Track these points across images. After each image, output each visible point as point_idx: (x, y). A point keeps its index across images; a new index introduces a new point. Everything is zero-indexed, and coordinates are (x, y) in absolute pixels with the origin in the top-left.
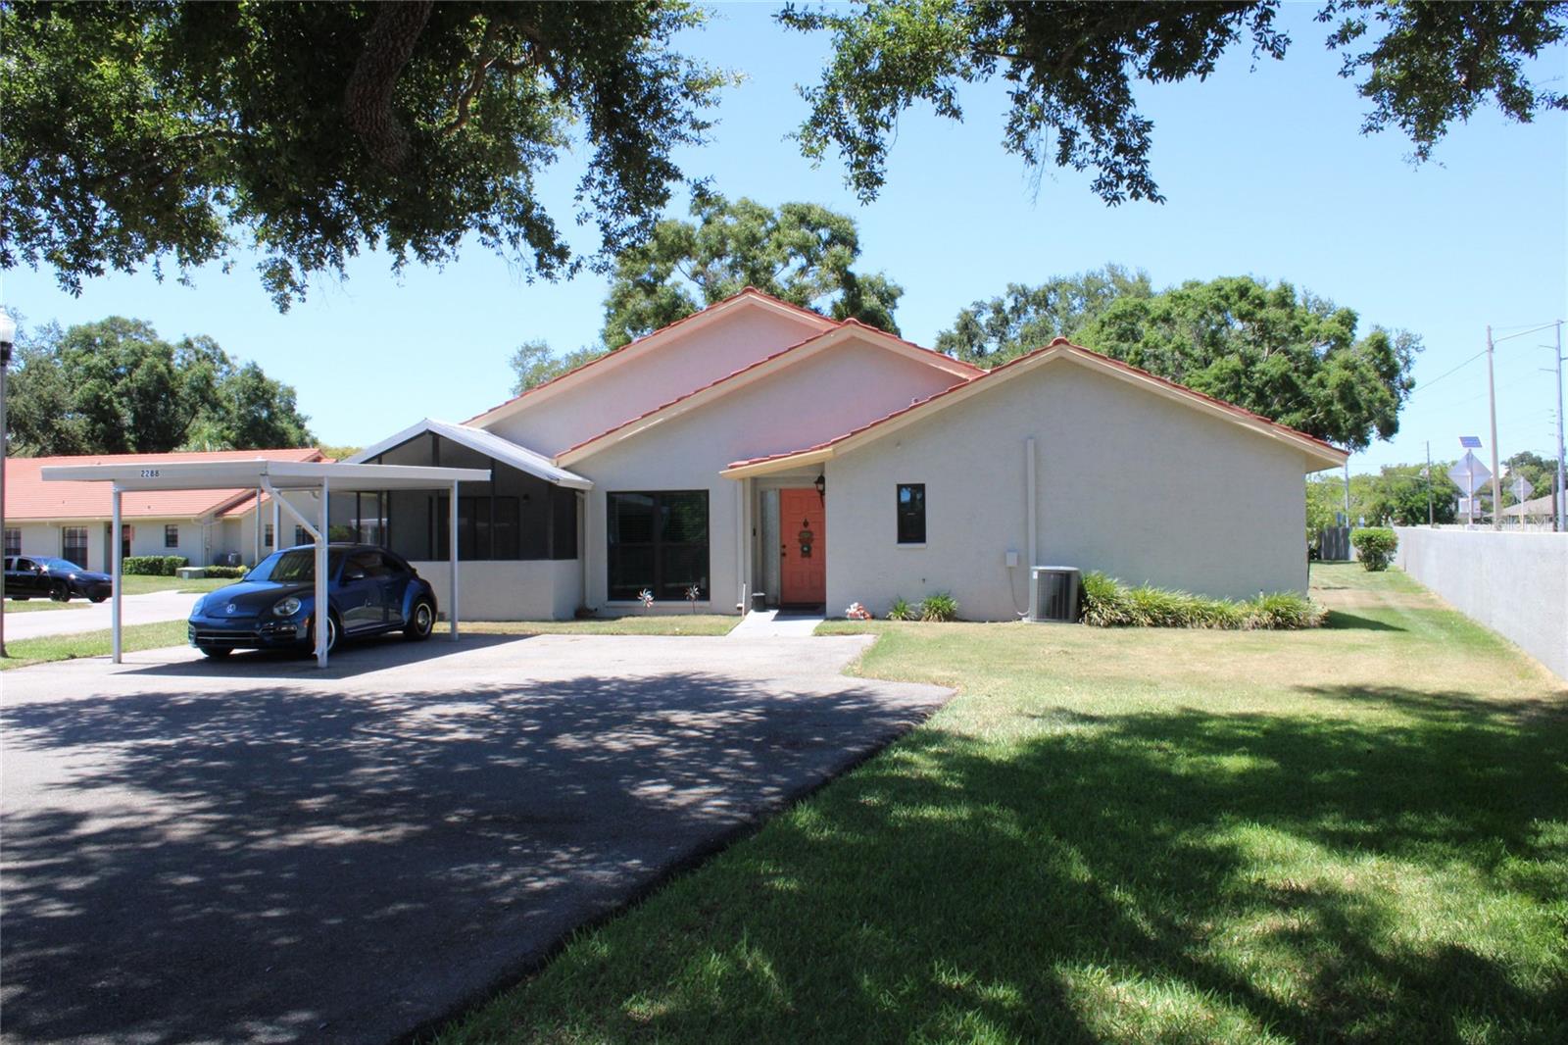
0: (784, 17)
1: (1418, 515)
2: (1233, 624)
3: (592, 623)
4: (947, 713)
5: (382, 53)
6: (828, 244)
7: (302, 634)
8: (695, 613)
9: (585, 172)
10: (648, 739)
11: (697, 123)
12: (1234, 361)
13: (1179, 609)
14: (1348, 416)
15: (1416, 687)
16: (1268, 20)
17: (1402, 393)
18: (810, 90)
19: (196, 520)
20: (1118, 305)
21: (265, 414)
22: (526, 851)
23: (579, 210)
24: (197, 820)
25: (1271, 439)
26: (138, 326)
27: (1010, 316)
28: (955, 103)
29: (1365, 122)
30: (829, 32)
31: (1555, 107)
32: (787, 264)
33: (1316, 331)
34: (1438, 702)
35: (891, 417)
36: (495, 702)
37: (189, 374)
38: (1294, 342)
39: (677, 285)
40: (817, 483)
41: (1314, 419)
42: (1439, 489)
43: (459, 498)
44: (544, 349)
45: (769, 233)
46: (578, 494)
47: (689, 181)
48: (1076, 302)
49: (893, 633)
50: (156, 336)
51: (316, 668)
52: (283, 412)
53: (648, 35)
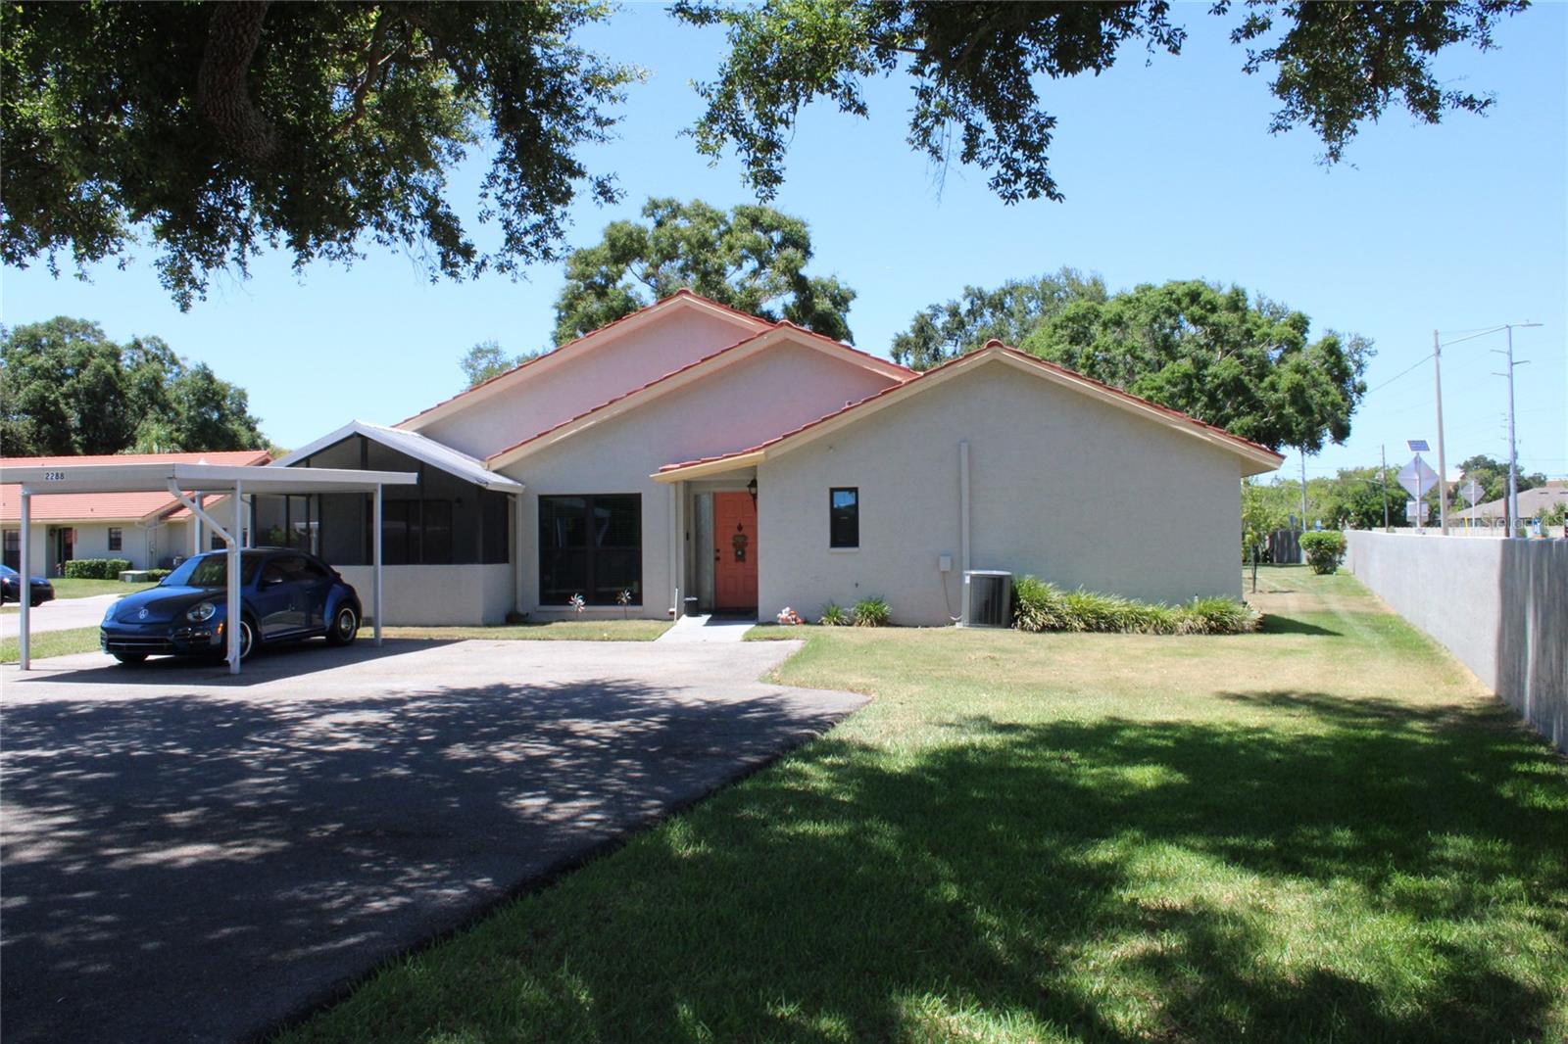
0: (678, 11)
1: (1374, 518)
2: (1169, 629)
3: (521, 628)
4: (852, 722)
5: (225, 41)
6: (780, 246)
7: (216, 640)
8: (627, 618)
9: (490, 169)
10: (541, 749)
11: (600, 118)
12: (1186, 365)
13: (1114, 614)
14: (1300, 420)
15: (1339, 694)
16: (1163, 13)
17: (1354, 397)
18: (706, 86)
19: (140, 523)
20: (1069, 309)
21: (215, 416)
22: (377, 869)
23: (482, 207)
24: (53, 838)
25: (1207, 442)
26: (85, 327)
27: (966, 319)
28: (860, 99)
29: (1272, 119)
30: (725, 25)
31: (1461, 107)
32: (740, 266)
33: (1268, 335)
34: (1358, 709)
35: (824, 420)
36: (398, 710)
37: (138, 376)
38: (1246, 346)
39: (629, 287)
40: (749, 486)
41: (1266, 423)
42: (1395, 492)
43: (384, 502)
44: (496, 351)
45: (721, 235)
46: (509, 497)
47: (591, 178)
48: (1032, 305)
49: (822, 638)
50: (105, 336)
51: (229, 674)
52: (233, 414)
53: (551, 29)
